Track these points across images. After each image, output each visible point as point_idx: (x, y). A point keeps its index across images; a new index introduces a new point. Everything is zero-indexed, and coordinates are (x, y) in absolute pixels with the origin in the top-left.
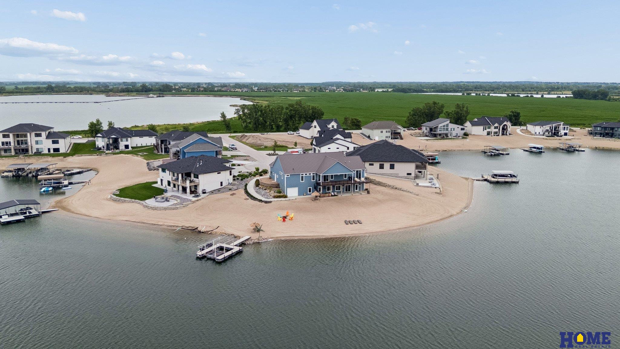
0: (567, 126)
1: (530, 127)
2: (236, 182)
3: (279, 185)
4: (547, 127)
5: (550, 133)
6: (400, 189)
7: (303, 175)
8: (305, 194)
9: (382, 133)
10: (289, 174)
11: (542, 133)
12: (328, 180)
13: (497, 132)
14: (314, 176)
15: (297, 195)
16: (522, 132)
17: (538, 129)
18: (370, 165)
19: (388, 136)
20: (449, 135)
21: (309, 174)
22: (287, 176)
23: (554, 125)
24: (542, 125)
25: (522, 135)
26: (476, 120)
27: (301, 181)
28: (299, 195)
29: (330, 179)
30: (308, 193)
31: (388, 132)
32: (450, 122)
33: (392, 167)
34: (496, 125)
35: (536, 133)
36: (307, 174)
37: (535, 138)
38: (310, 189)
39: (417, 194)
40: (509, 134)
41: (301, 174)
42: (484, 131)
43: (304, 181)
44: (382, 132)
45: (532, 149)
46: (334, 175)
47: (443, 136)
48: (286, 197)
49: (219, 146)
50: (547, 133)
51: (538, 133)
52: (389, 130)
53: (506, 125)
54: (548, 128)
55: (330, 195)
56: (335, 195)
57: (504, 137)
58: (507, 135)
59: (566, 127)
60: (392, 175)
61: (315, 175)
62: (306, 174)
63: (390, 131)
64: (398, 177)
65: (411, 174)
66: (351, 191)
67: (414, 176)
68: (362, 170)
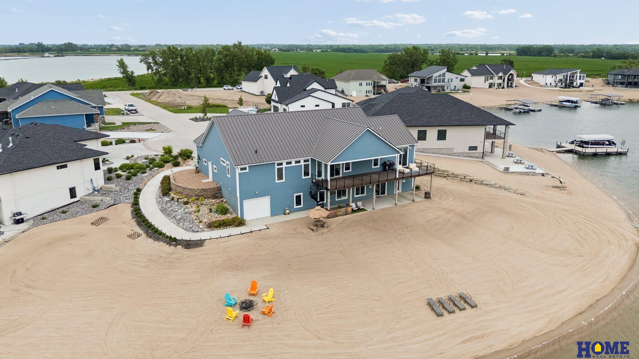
0: (584, 75)
1: (537, 77)
2: (112, 186)
3: (219, 189)
4: (560, 77)
5: (564, 84)
6: (482, 183)
7: (281, 164)
8: (288, 211)
10: (247, 166)
11: (554, 84)
12: (338, 173)
13: (501, 83)
14: (306, 167)
15: (269, 215)
16: (529, 84)
17: (549, 79)
19: (369, 91)
20: (446, 88)
21: (296, 162)
22: (242, 169)
23: (569, 73)
24: (554, 72)
25: (530, 87)
26: (475, 68)
27: (277, 181)
28: (274, 213)
29: (343, 170)
30: (295, 207)
31: (369, 85)
32: (448, 71)
33: (442, 136)
34: (501, 74)
35: (547, 83)
36: (290, 163)
37: (548, 90)
38: (298, 198)
39: (522, 192)
40: (515, 86)
41: (277, 162)
42: (485, 82)
43: (284, 180)
44: (361, 84)
45: (564, 103)
47: (439, 90)
48: (240, 223)
49: (94, 105)
50: (559, 84)
51: (549, 84)
52: (370, 82)
53: (511, 74)
54: (562, 78)
55: (349, 209)
56: (359, 210)
57: (510, 89)
58: (513, 87)
59: (582, 75)
60: (442, 151)
61: (310, 163)
62: (287, 163)
64: (452, 155)
65: (477, 147)
66: (386, 194)
67: (482, 152)
68: (410, 146)
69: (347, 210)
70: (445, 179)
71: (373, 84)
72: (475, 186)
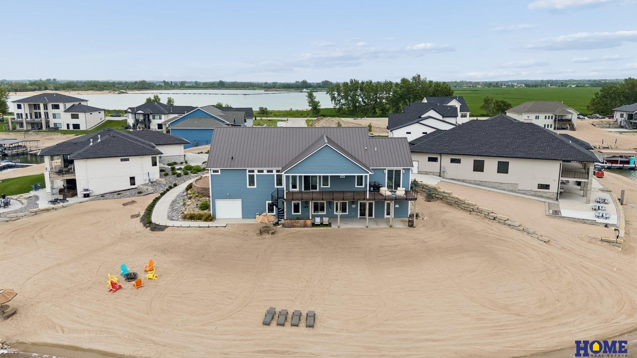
6: (504, 223)
7: (253, 171)
8: (258, 216)
9: (538, 119)
10: (219, 169)
12: (315, 187)
14: (279, 177)
15: (240, 216)
18: (453, 161)
19: (549, 125)
21: (268, 171)
22: (214, 171)
27: (248, 187)
28: (245, 216)
31: (549, 118)
33: (503, 168)
36: (262, 171)
38: (272, 206)
39: (547, 239)
41: (248, 169)
43: (255, 187)
46: (331, 176)
48: (210, 218)
55: (309, 222)
56: (322, 225)
60: (503, 186)
62: (259, 171)
63: (552, 116)
65: (549, 185)
66: (373, 217)
67: (557, 192)
68: (403, 169)
69: (305, 222)
70: (468, 213)
71: (554, 118)
72: (499, 225)
